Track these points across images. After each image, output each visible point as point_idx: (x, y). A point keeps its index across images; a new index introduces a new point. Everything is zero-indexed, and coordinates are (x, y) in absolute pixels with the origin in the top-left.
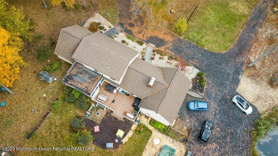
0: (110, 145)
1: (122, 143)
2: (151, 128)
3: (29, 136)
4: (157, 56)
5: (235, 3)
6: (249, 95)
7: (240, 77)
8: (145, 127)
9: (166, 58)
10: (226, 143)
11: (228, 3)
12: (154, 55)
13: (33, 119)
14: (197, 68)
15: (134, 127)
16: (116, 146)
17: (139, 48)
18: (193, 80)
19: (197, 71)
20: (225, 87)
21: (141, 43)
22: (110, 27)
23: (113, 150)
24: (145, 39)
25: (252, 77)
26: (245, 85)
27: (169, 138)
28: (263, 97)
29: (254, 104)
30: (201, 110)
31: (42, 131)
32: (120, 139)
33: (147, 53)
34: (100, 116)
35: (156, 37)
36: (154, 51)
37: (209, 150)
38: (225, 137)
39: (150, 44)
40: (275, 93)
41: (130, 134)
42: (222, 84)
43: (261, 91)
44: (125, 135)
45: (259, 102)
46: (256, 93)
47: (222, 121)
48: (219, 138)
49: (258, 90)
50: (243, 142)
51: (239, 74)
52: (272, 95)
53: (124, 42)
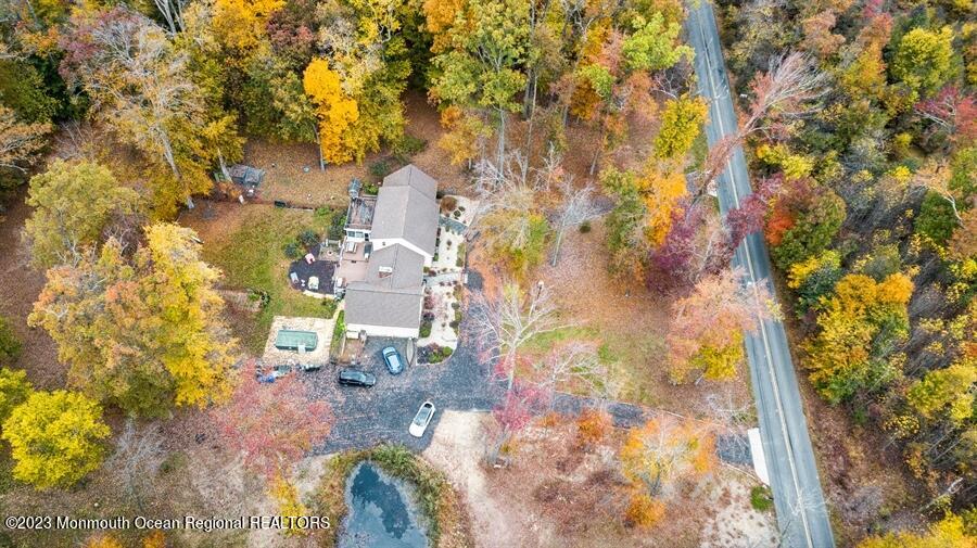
0: (294, 276)
1: (303, 291)
2: (336, 316)
3: (279, 204)
4: (451, 289)
5: (623, 371)
6: (446, 432)
7: (475, 410)
8: (335, 307)
9: (453, 300)
10: (351, 414)
11: (616, 360)
12: (450, 285)
13: (299, 199)
14: (458, 345)
15: (330, 297)
16: (297, 286)
17: (452, 264)
18: (435, 346)
19: (453, 346)
20: (444, 392)
21: (459, 263)
22: (465, 222)
23: (290, 285)
24: (470, 267)
25: (485, 427)
26: (463, 421)
27: (330, 340)
28: (455, 453)
29: (434, 442)
30: (387, 365)
31: (288, 213)
32: (306, 287)
33: (448, 276)
34: (328, 255)
35: (483, 279)
36: (455, 282)
37: (332, 393)
38: (360, 410)
39: (466, 276)
40: (471, 470)
41: (319, 296)
42: (448, 386)
43: (465, 447)
44: (314, 290)
45: (442, 449)
46: (457, 441)
47: (383, 400)
48: (355, 403)
49: (464, 443)
50: (363, 437)
51: (479, 408)
52: (465, 466)
53: (449, 243)
